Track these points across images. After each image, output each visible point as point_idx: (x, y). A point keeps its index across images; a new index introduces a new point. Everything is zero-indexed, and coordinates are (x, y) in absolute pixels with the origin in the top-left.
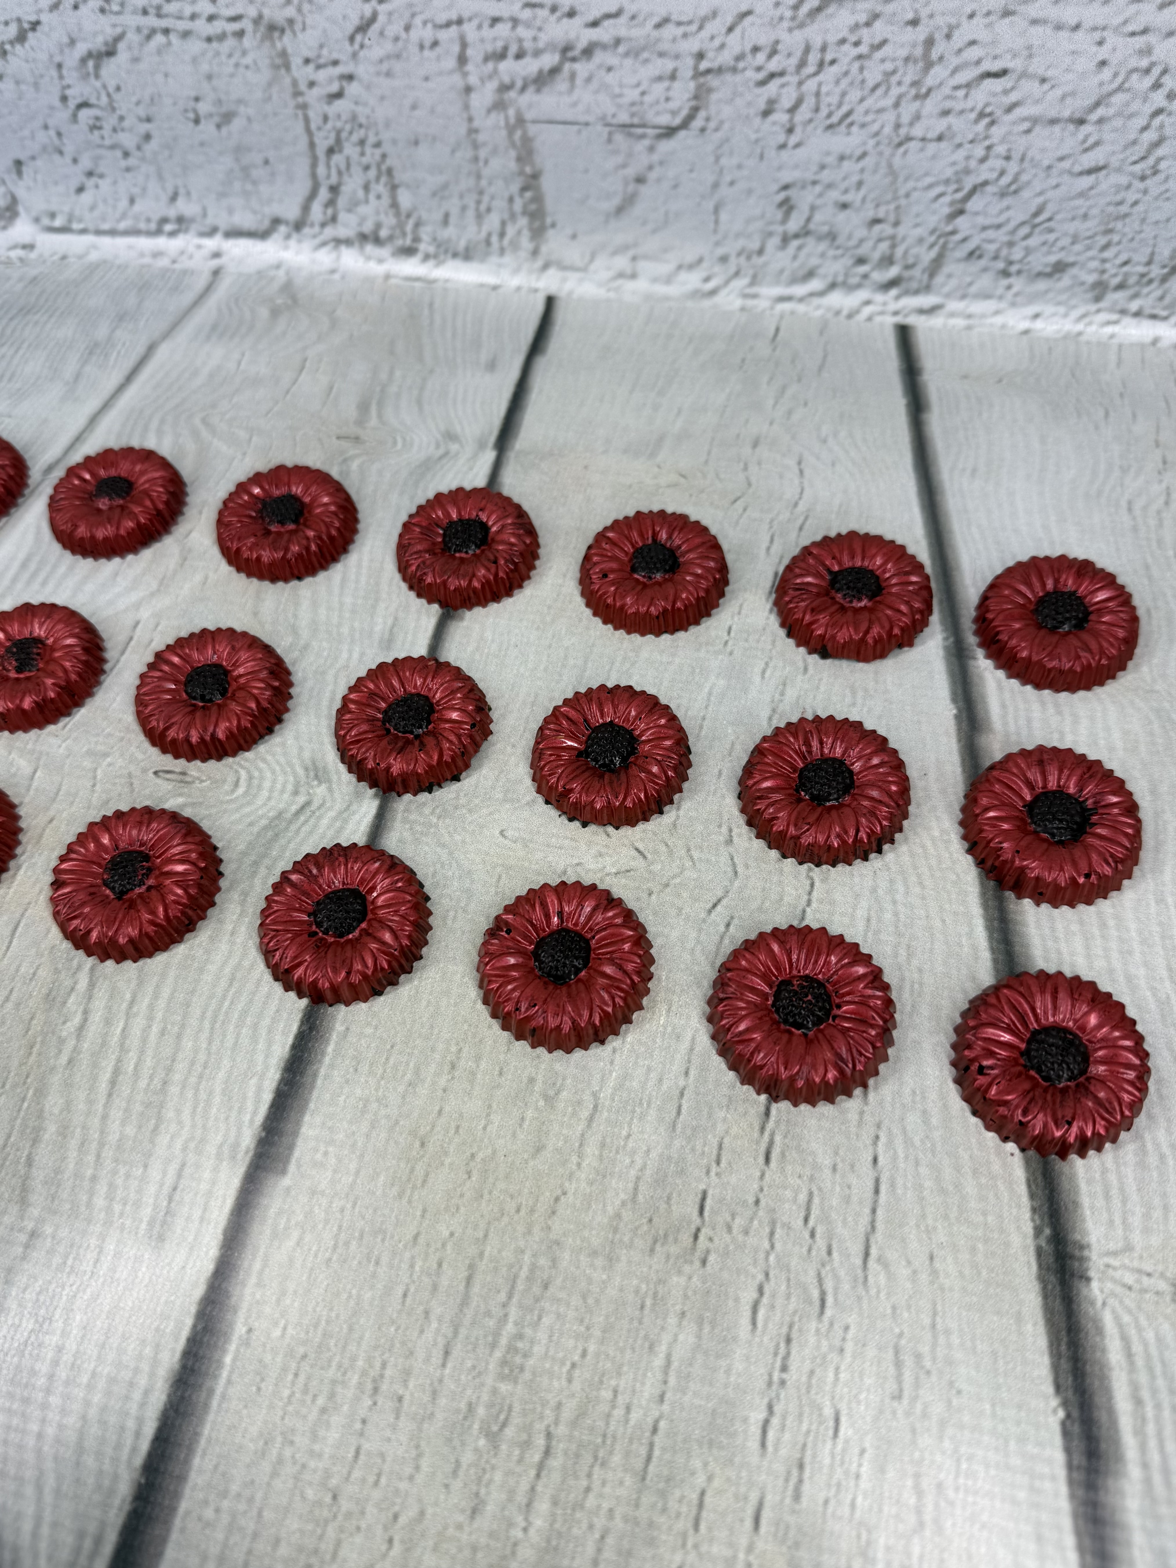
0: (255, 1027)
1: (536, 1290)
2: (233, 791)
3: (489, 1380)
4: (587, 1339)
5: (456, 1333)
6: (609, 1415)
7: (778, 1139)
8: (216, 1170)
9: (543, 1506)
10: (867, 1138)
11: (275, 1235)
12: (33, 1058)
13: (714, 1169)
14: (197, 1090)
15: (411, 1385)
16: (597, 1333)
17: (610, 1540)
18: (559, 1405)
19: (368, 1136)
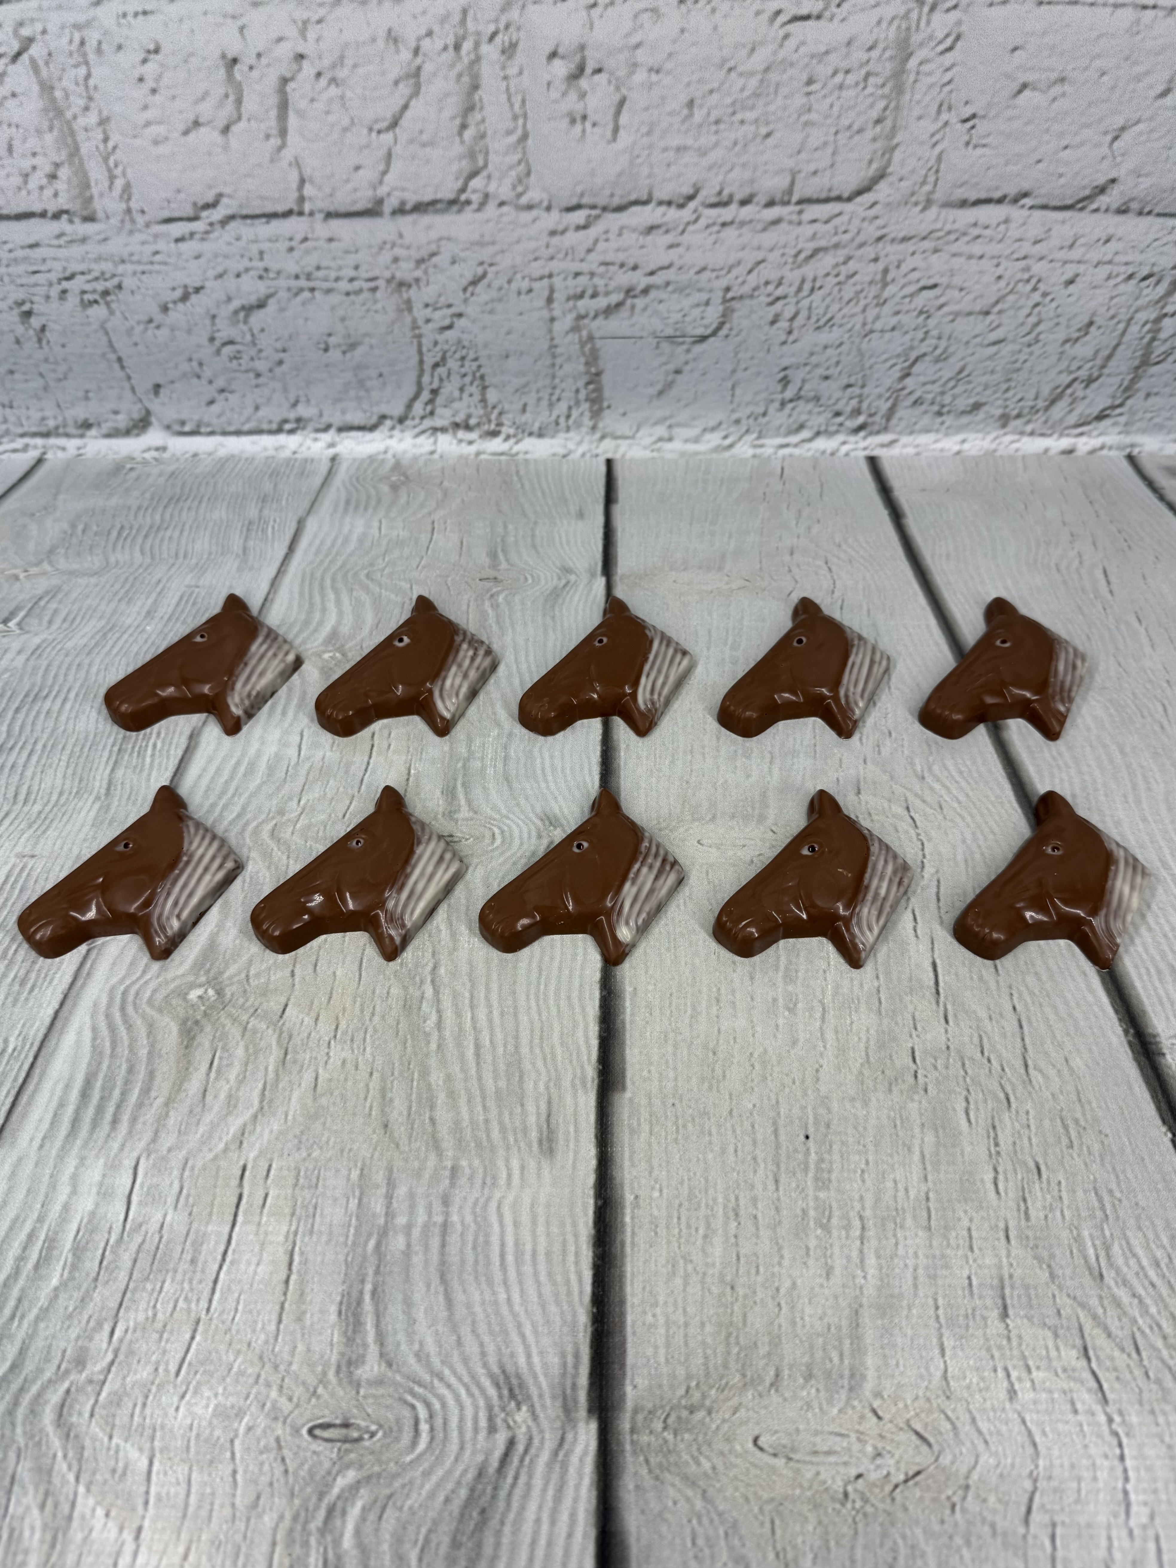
0: (569, 998)
1: (823, 1129)
2: (493, 843)
3: (811, 1192)
4: (866, 1153)
5: (778, 1166)
6: (895, 1197)
7: (949, 1007)
8: (575, 1096)
9: (871, 1261)
10: (1007, 998)
11: (632, 1131)
12: (409, 1050)
13: (914, 1033)
14: (542, 1048)
15: (760, 1206)
16: (871, 1148)
17: (921, 1271)
18: (861, 1198)
19: (675, 1054)
